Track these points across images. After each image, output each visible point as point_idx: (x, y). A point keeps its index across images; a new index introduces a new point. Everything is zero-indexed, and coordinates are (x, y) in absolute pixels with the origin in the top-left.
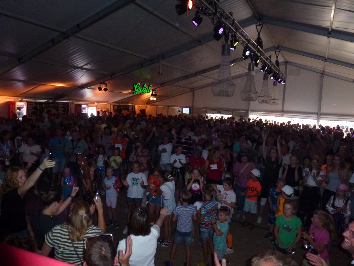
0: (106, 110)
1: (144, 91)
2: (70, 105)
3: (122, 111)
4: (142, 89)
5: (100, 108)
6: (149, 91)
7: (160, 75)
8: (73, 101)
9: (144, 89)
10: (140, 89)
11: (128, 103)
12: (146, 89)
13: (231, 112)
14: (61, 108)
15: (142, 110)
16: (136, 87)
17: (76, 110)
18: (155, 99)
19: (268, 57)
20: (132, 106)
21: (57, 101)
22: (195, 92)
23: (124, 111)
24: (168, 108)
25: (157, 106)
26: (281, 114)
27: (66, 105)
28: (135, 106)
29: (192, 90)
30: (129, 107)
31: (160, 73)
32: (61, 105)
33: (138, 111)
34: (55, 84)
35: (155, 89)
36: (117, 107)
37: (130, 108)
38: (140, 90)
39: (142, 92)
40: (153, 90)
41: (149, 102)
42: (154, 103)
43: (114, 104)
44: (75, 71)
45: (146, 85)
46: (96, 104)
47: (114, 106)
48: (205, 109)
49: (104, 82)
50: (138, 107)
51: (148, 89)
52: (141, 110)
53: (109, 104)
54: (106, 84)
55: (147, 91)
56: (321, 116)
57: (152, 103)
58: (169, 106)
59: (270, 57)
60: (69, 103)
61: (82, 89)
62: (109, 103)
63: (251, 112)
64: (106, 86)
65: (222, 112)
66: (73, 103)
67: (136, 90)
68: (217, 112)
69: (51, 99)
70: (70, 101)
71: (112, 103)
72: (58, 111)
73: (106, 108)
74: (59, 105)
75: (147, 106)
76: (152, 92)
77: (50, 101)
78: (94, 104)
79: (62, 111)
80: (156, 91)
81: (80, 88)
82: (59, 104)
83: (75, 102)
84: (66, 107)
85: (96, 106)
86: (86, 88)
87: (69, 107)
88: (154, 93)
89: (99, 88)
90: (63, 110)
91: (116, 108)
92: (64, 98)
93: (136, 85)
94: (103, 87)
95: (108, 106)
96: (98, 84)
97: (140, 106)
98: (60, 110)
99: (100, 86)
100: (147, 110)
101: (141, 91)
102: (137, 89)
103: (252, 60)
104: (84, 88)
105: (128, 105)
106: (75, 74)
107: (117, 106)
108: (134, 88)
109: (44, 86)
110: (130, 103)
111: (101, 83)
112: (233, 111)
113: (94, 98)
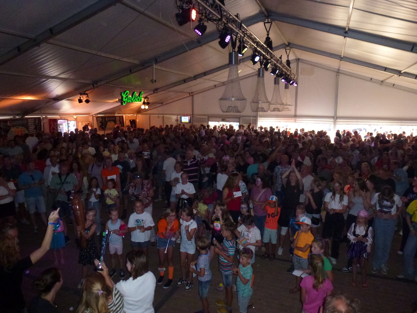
0: (88, 124)
1: (135, 100)
2: (43, 120)
3: (108, 124)
4: (132, 98)
5: (80, 122)
6: (140, 100)
7: (154, 82)
8: (46, 115)
9: (135, 98)
10: (129, 98)
11: (114, 113)
12: (137, 97)
13: (238, 120)
14: (32, 125)
15: (132, 120)
16: (124, 96)
17: (50, 125)
18: (147, 107)
19: (279, 59)
20: (120, 116)
21: (25, 117)
22: (195, 97)
23: (111, 123)
24: (163, 117)
25: (150, 114)
26: (293, 119)
27: (37, 121)
28: (123, 116)
29: (191, 94)
30: (116, 118)
31: (153, 80)
32: (31, 122)
33: (127, 123)
34: (24, 97)
35: (147, 96)
36: (101, 120)
37: (118, 119)
38: (129, 100)
39: (132, 102)
40: (145, 98)
41: (139, 111)
42: (145, 111)
43: (97, 116)
44: (48, 82)
45: (136, 93)
46: (75, 117)
47: (97, 118)
48: (207, 117)
49: (85, 92)
50: (127, 117)
51: (139, 97)
52: (130, 121)
53: (92, 117)
54: (87, 94)
55: (138, 99)
56: (337, 120)
57: (144, 112)
58: (164, 114)
59: (281, 58)
60: (41, 118)
61: (57, 101)
62: (91, 115)
63: (260, 118)
64: (88, 96)
65: (227, 119)
66: (46, 118)
67: (124, 100)
68: (221, 119)
69: (18, 115)
70: (42, 115)
71: (94, 115)
72: (27, 128)
73: (88, 122)
74: (29, 122)
75: (138, 115)
76: (144, 100)
77: (17, 117)
78: (73, 117)
79: (34, 129)
80: (148, 98)
81: (55, 100)
82: (29, 120)
83: (49, 117)
84: (37, 123)
85: (76, 120)
86: (62, 99)
87: (42, 123)
88: (146, 101)
89: (79, 99)
90: (34, 127)
91: (99, 120)
92: (35, 113)
93: (124, 94)
94: (84, 98)
95: (91, 119)
96: (77, 94)
97: (129, 115)
98: (30, 128)
99: (80, 97)
100: (138, 120)
101: (131, 100)
102: (125, 98)
103: (261, 65)
104: (59, 100)
105: (114, 115)
106: (48, 85)
107: (100, 118)
108: (122, 97)
109: (9, 100)
110: (117, 114)
111: (81, 94)
112: (239, 118)
113: (73, 111)
